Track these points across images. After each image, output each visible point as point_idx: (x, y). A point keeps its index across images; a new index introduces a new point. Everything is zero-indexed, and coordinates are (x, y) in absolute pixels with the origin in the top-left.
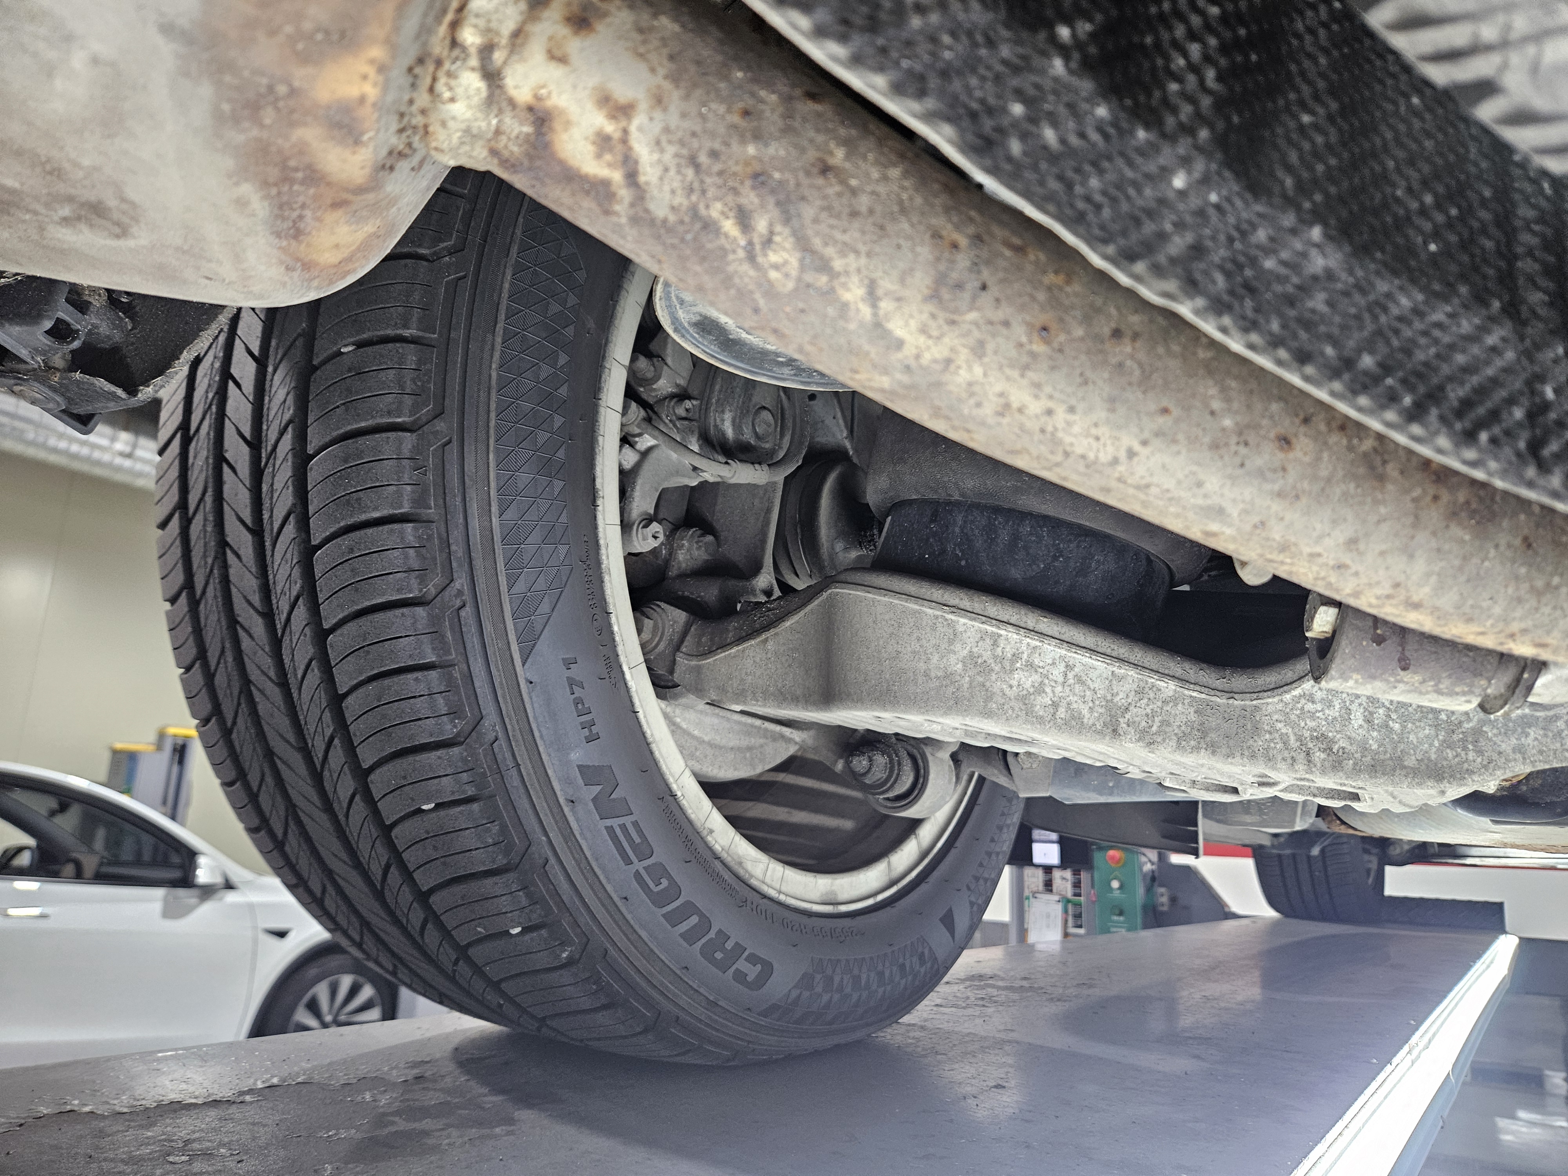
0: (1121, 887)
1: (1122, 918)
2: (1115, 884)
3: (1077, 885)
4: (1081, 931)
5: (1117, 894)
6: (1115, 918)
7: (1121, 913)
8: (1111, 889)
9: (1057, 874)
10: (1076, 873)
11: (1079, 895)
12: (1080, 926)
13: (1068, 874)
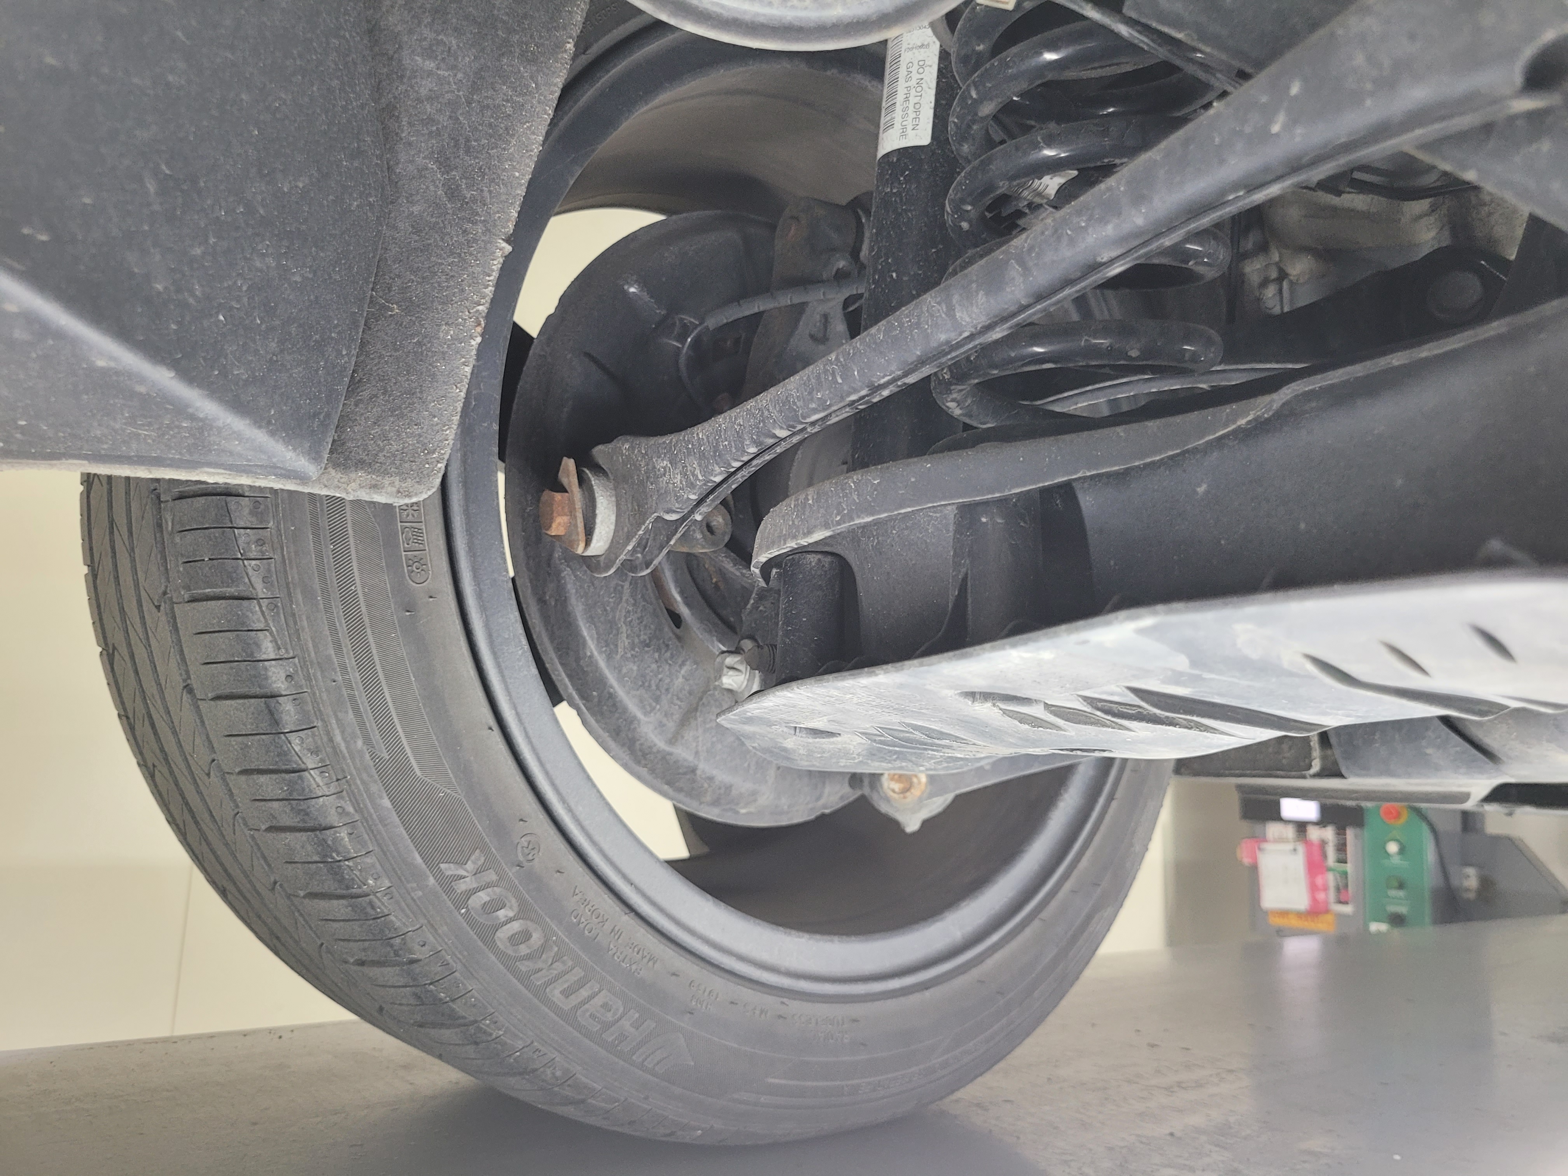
0: (1402, 851)
1: (1401, 893)
2: (1393, 848)
3: (1341, 847)
4: (1347, 909)
5: (1396, 860)
6: (1393, 893)
7: (1401, 886)
8: (1388, 855)
9: (1314, 834)
10: (1341, 831)
11: (1345, 862)
12: (1346, 903)
13: (1329, 833)
